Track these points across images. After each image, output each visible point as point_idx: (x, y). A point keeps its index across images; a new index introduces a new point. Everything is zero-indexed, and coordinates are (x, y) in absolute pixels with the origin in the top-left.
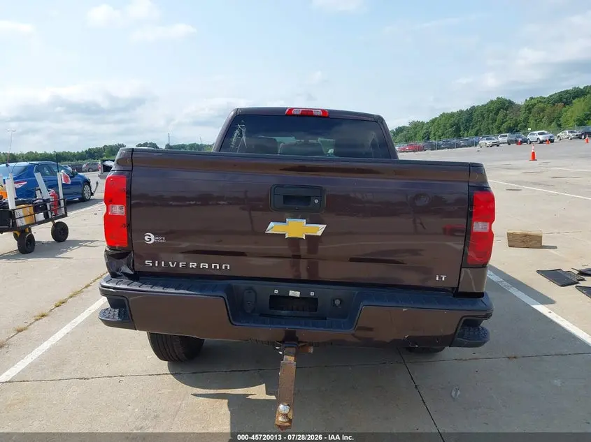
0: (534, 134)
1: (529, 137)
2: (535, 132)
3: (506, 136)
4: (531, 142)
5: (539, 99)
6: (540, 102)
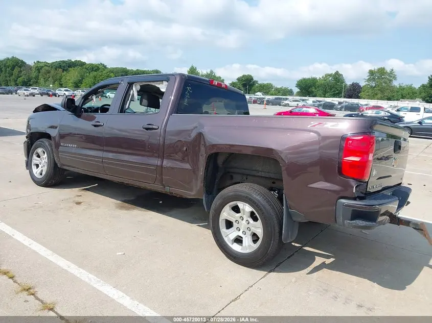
0: (61, 90)
1: (57, 92)
2: (61, 89)
3: (36, 89)
4: (59, 96)
5: (45, 63)
6: (46, 66)
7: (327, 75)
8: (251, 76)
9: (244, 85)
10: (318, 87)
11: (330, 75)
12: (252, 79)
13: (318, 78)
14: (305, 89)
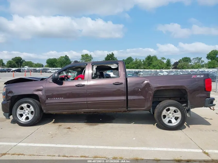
7: (61, 57)
8: (20, 57)
9: (17, 63)
10: (58, 62)
11: (63, 57)
12: (22, 59)
13: (57, 58)
14: (51, 64)
